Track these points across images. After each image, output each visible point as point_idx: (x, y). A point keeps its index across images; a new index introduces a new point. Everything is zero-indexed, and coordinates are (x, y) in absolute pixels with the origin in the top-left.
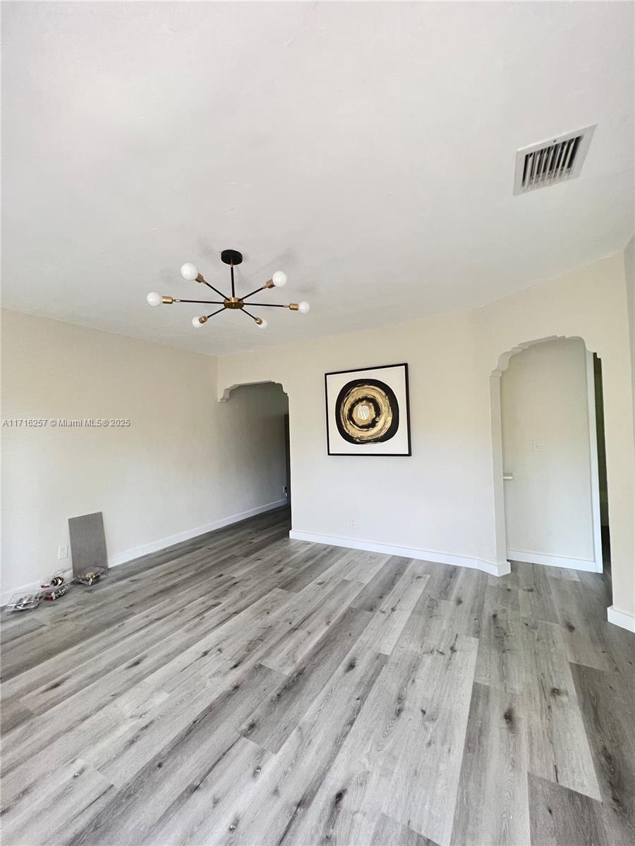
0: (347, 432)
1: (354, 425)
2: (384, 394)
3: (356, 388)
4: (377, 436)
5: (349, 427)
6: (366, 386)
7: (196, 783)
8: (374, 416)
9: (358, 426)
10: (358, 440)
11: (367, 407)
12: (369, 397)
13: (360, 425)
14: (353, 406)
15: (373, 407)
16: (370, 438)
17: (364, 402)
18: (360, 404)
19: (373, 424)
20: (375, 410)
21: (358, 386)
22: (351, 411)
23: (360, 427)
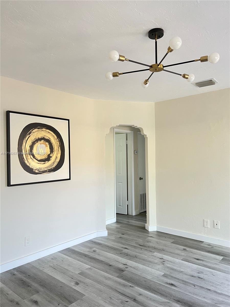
0: (28, 164)
1: (34, 159)
2: (56, 137)
3: (36, 130)
4: (51, 168)
5: (30, 160)
6: (44, 129)
8: (49, 153)
9: (37, 160)
10: (37, 171)
11: (44, 146)
12: (46, 138)
13: (39, 159)
14: (33, 143)
15: (48, 146)
16: (46, 169)
17: (42, 141)
18: (39, 142)
19: (48, 159)
20: (50, 148)
21: (38, 128)
22: (32, 147)
23: (39, 161)
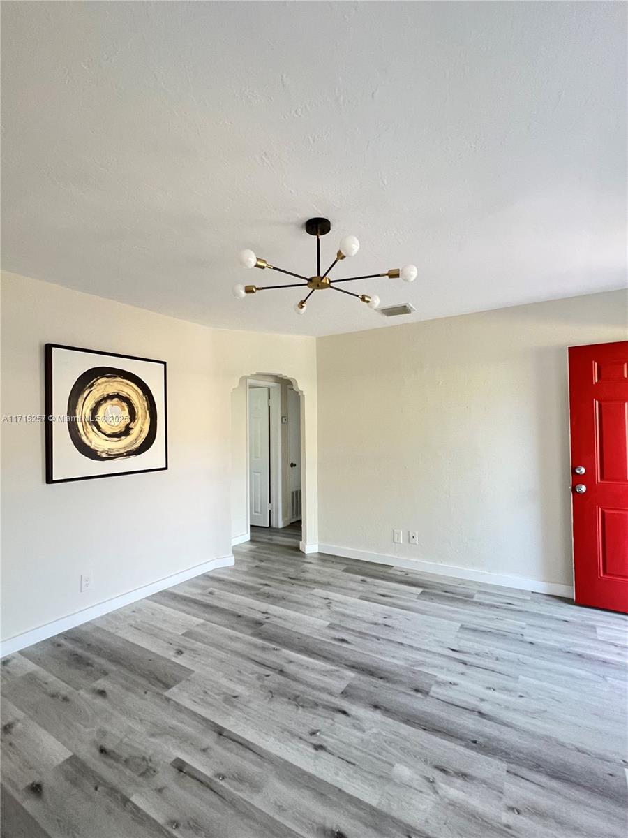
0: (86, 442)
1: (99, 433)
2: (141, 393)
4: (131, 448)
5: (92, 435)
6: (118, 379)
7: (477, 713)
9: (104, 434)
10: (104, 455)
11: (118, 408)
12: (122, 394)
13: (108, 432)
14: (98, 404)
15: (126, 409)
16: (122, 451)
17: (115, 400)
18: (109, 402)
19: (126, 432)
20: (129, 413)
21: (108, 377)
22: (94, 411)
23: (108, 436)
